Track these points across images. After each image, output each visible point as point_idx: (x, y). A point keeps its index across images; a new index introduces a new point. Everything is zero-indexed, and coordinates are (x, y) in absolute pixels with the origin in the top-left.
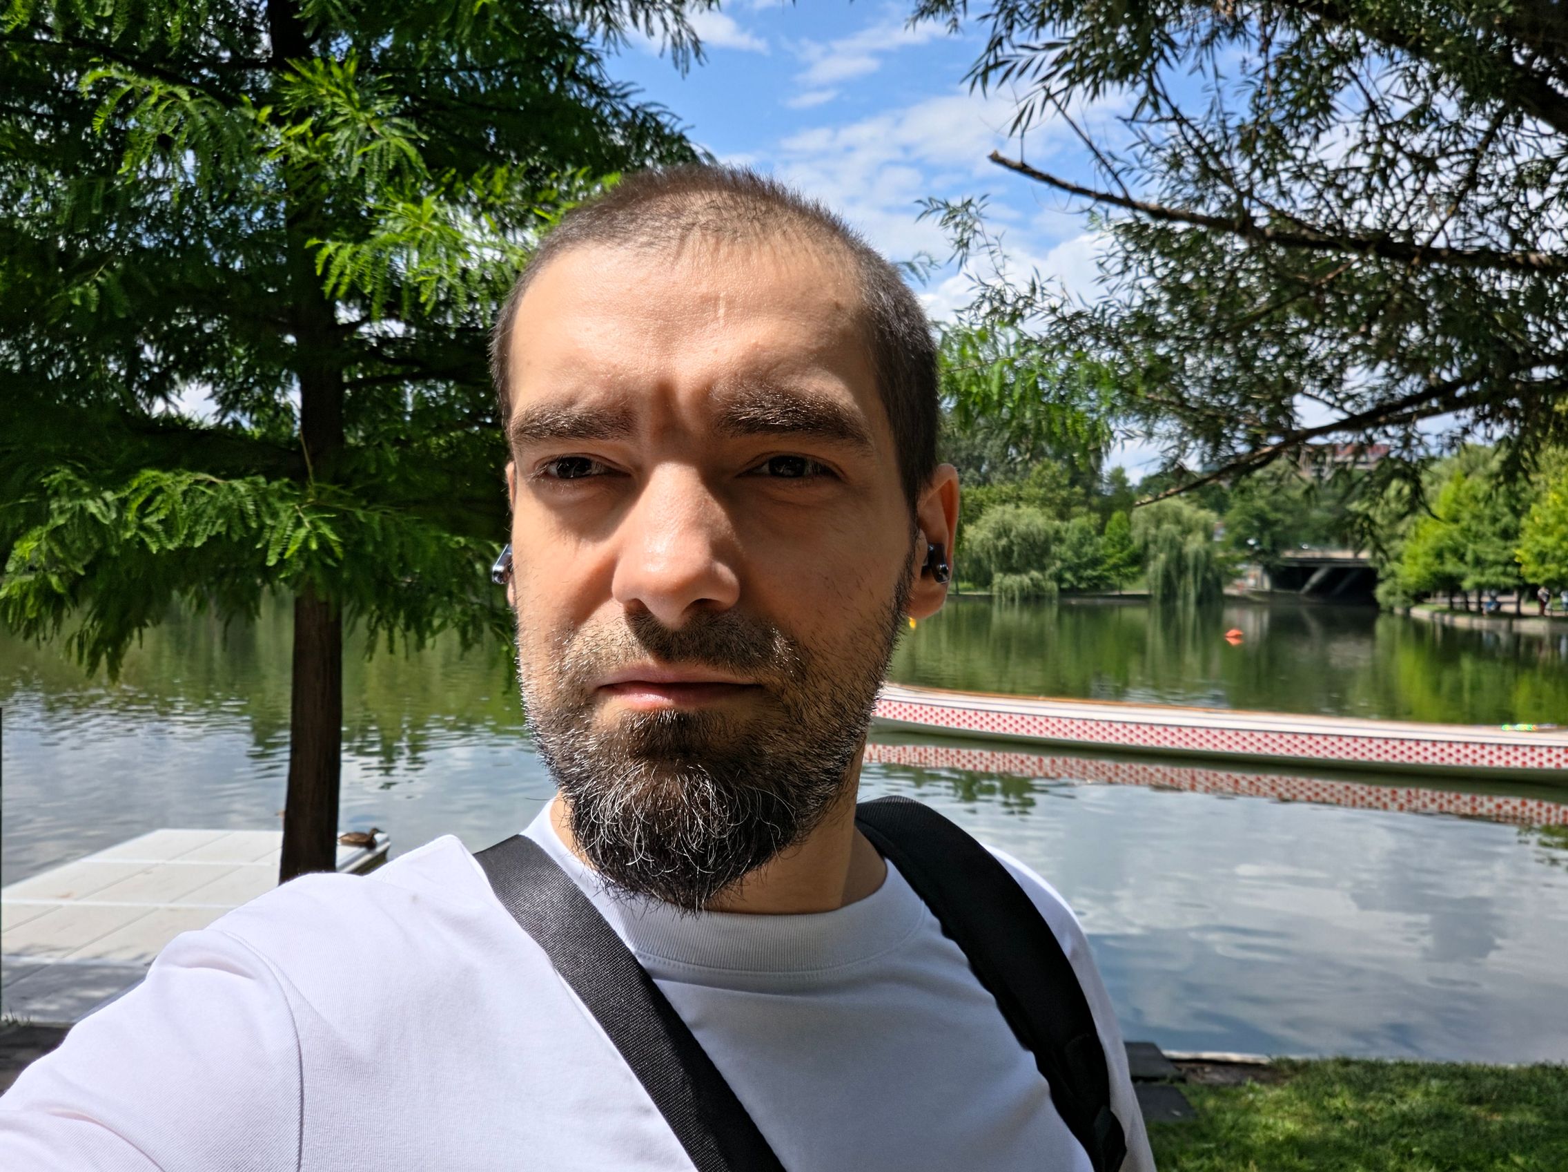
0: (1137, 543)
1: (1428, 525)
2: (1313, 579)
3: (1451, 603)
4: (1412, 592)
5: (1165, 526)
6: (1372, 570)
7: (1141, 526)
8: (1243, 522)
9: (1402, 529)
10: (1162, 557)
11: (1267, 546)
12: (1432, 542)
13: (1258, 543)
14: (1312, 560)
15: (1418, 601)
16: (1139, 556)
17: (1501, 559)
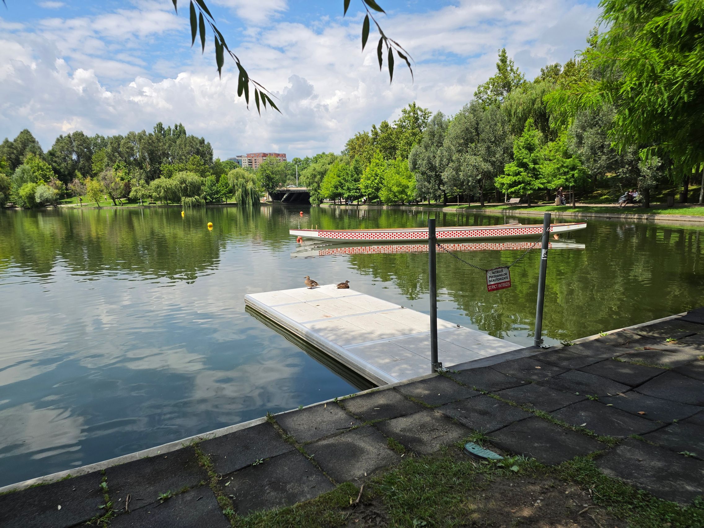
0: (231, 186)
1: (330, 178)
2: (285, 197)
3: (335, 202)
4: (320, 199)
5: (240, 179)
6: (307, 193)
7: (231, 179)
8: (263, 178)
9: (316, 180)
10: (240, 190)
11: (271, 186)
12: (333, 183)
13: (268, 185)
14: (284, 191)
15: (322, 202)
16: (232, 190)
17: (355, 188)
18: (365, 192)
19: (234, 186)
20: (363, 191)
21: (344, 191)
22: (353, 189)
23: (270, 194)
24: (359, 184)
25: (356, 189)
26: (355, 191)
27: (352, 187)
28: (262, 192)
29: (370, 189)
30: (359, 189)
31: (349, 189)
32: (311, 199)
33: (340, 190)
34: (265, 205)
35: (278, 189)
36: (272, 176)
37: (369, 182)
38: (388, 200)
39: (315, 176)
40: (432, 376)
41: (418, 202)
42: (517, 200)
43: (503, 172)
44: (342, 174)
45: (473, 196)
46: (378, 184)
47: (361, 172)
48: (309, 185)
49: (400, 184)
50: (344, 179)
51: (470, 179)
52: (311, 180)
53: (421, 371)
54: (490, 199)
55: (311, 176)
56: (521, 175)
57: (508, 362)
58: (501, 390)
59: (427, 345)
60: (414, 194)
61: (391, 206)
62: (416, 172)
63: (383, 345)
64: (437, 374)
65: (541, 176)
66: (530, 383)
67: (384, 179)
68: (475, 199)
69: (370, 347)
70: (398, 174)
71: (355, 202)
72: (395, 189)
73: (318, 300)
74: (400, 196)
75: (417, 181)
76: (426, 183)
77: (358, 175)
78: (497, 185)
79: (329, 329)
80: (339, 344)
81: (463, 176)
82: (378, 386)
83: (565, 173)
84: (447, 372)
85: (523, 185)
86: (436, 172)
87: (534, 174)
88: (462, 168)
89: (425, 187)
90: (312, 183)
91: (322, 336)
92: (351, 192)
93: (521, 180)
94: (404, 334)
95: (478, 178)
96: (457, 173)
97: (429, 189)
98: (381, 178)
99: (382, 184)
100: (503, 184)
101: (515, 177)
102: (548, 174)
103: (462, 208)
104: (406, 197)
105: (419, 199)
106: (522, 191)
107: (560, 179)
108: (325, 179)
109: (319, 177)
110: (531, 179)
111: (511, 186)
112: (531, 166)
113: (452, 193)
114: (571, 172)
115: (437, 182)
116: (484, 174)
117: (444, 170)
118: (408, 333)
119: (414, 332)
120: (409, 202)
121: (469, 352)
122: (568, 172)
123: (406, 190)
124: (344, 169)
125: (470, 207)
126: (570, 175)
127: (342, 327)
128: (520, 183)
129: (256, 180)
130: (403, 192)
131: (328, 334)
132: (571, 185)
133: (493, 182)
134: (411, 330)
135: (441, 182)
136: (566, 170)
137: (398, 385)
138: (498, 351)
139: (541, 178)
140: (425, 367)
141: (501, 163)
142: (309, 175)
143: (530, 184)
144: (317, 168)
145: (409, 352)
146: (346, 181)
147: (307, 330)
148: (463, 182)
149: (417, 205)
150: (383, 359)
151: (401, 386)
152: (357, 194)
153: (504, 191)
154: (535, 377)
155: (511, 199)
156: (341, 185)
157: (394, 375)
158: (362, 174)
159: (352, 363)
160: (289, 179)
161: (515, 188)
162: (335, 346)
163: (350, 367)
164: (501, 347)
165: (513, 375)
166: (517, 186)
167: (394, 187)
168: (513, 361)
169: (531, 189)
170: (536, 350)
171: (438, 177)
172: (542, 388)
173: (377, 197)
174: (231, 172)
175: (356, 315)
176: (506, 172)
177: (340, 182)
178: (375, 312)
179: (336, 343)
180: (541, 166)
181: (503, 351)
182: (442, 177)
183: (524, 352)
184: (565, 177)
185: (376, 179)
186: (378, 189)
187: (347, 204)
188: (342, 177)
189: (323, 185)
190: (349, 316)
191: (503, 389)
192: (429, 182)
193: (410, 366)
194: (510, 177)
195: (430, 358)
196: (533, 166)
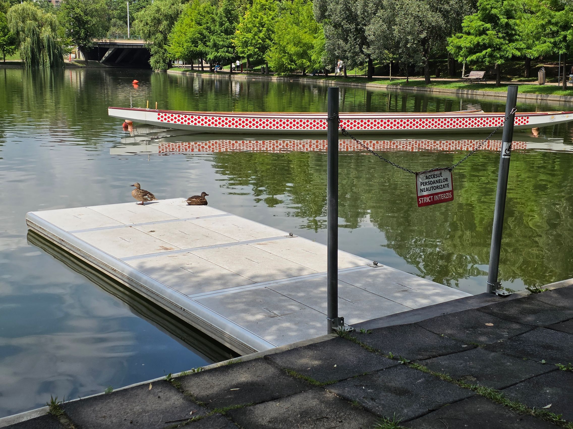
0: (12, 31)
1: (184, 26)
2: (107, 55)
3: (192, 67)
4: (167, 61)
5: (28, 22)
6: (145, 49)
7: (13, 21)
8: (69, 21)
9: (161, 28)
10: (29, 40)
11: (82, 34)
12: (189, 35)
13: (78, 33)
14: (106, 44)
15: (170, 66)
16: (14, 39)
17: (226, 44)
18: (243, 52)
19: (18, 33)
20: (239, 49)
21: (207, 49)
22: (223, 46)
23: (82, 49)
24: (233, 38)
25: (228, 47)
26: (226, 49)
27: (221, 43)
28: (67, 45)
29: (252, 48)
30: (233, 47)
31: (216, 46)
32: (152, 61)
33: (201, 47)
34: (71, 66)
35: (95, 40)
36: (85, 18)
37: (250, 36)
38: (281, 68)
39: (159, 22)
40: (327, 339)
41: (327, 72)
42: (481, 74)
43: (460, 29)
44: (204, 21)
45: (413, 66)
46: (263, 40)
47: (236, 19)
48: (149, 37)
49: (299, 42)
50: (208, 28)
51: (409, 37)
52: (152, 29)
53: (312, 331)
54: (440, 71)
55: (152, 20)
56: (487, 35)
57: (444, 316)
58: (430, 358)
59: (323, 292)
60: (322, 59)
61: (285, 76)
62: (326, 23)
63: (255, 292)
64: (336, 335)
65: (517, 37)
66: (476, 347)
67: (273, 32)
68: (416, 70)
69: (235, 296)
70: (297, 24)
71: (226, 69)
72: (292, 49)
73: (154, 223)
74: (299, 62)
75: (327, 37)
76: (341, 42)
77: (231, 23)
78: (451, 49)
79: (168, 268)
80: (184, 291)
81: (399, 32)
82: (240, 356)
83: (554, 34)
84: (350, 331)
85: (489, 50)
86: (357, 25)
87: (507, 33)
88: (397, 19)
89: (339, 48)
90: (154, 34)
91: (156, 280)
92: (220, 50)
93: (487, 42)
94: (290, 276)
95: (422, 36)
96: (389, 28)
97: (345, 51)
98: (268, 30)
99: (271, 40)
100: (459, 48)
101: (478, 38)
102: (528, 34)
103: (397, 84)
104: (308, 63)
105: (329, 67)
106: (487, 59)
107: (545, 42)
108: (177, 27)
109: (165, 23)
110: (502, 40)
111: (471, 51)
112: (503, 20)
113: (382, 59)
114: (562, 33)
115: (359, 40)
116: (431, 31)
117: (369, 21)
118: (296, 274)
119: (305, 273)
120: (314, 71)
121: (388, 303)
122: (558, 31)
123: (309, 52)
124: (208, 13)
125: (408, 84)
126: (561, 37)
127: (190, 266)
128: (485, 47)
129: (57, 23)
130: (304, 55)
131: (165, 275)
132: (561, 52)
133: (444, 44)
134: (301, 269)
135: (364, 42)
136: (555, 29)
137: (273, 352)
138: (433, 301)
139: (517, 40)
140: (319, 325)
141: (458, 14)
142: (149, 19)
143: (500, 49)
144: (163, 8)
145: (295, 303)
146: (212, 32)
147: (130, 269)
148: (398, 42)
149: (327, 77)
150: (253, 315)
151: (276, 354)
152: (230, 55)
153: (460, 59)
154: (483, 339)
155: (472, 73)
156: (204, 39)
157: (268, 338)
158: (238, 22)
159: (204, 322)
160: (115, 25)
161: (478, 54)
162: (177, 295)
163: (199, 328)
164: (437, 294)
165: (450, 336)
166: (481, 51)
167: (289, 46)
168: (454, 315)
169: (501, 57)
170: (490, 299)
171: (360, 32)
172: (493, 354)
173: (262, 62)
174: (13, 8)
175: (216, 246)
176: (465, 29)
177: (201, 34)
178: (247, 243)
179: (177, 291)
180: (518, 21)
181: (441, 300)
182: (366, 33)
183: (470, 302)
184: (552, 40)
185: (260, 31)
186: (263, 49)
187: (212, 71)
188: (204, 26)
189: (173, 37)
190: (202, 248)
191: (434, 357)
192: (346, 41)
193: (296, 324)
194: (470, 37)
195: (326, 312)
196: (506, 20)
